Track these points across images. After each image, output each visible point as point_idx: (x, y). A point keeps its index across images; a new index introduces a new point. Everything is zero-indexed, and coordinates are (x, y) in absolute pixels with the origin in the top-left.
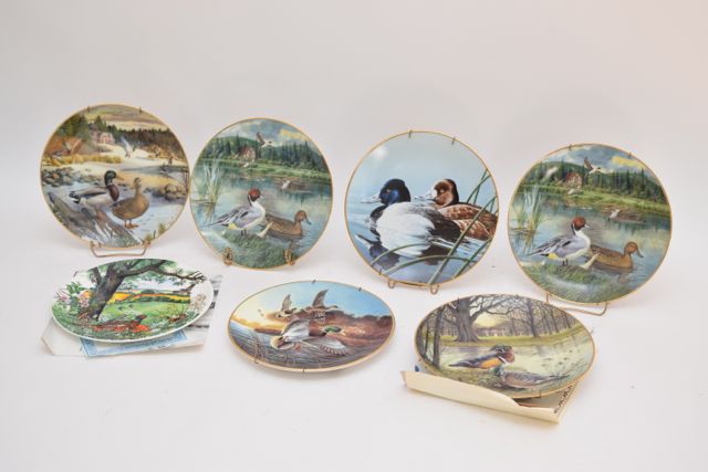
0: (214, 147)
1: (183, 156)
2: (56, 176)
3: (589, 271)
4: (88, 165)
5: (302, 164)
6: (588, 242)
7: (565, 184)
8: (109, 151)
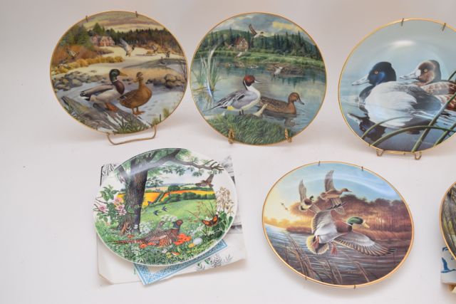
0: (209, 41)
1: (180, 51)
2: (65, 81)
4: (92, 67)
5: (294, 51)
8: (110, 52)
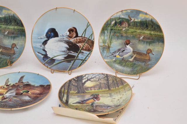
3: (133, 61)
5: (13, 24)
6: (132, 50)
7: (121, 26)
